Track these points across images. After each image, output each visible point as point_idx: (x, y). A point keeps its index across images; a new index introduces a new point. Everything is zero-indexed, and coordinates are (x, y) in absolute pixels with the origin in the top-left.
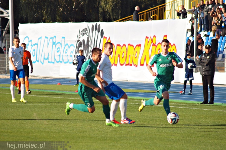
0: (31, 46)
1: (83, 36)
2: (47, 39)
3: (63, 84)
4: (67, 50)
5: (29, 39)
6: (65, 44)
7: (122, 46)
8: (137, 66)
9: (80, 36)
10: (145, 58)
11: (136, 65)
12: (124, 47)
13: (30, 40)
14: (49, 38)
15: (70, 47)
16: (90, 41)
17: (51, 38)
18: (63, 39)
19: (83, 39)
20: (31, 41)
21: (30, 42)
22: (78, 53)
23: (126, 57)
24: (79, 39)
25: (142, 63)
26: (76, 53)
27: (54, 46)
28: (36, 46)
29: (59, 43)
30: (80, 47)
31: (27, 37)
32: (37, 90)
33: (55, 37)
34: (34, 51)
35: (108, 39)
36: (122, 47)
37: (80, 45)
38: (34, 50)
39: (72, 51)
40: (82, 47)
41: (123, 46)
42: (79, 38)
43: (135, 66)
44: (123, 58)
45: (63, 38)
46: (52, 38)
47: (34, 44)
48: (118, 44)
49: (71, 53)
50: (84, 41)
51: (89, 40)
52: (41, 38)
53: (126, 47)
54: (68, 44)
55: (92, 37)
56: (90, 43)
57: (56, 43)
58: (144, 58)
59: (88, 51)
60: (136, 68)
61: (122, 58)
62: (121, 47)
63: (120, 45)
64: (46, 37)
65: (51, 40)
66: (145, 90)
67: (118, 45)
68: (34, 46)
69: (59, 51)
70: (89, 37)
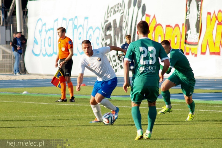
0: (45, 32)
1: (115, 15)
2: (66, 21)
3: (89, 85)
4: (91, 35)
5: (42, 21)
6: (88, 28)
7: (173, 27)
8: (196, 55)
9: (109, 15)
10: (208, 44)
11: (196, 53)
12: (177, 28)
13: (43, 24)
14: (68, 20)
15: (95, 31)
16: (125, 22)
17: (70, 20)
18: (86, 20)
19: (114, 19)
20: (45, 24)
21: (44, 27)
22: (106, 39)
23: (180, 42)
24: (107, 19)
25: (203, 51)
26: (103, 40)
27: (75, 30)
28: (52, 31)
29: (81, 26)
30: (109, 31)
31: (40, 19)
32: (49, 96)
33: (76, 17)
34: (49, 40)
35: (152, 17)
36: (174, 29)
37: (108, 28)
38: (50, 38)
39: (97, 37)
40: (111, 30)
41: (175, 27)
42: (108, 17)
43: (194, 55)
44: (176, 44)
45: (86, 18)
46: (72, 19)
47: (49, 29)
48: (168, 24)
49: (97, 40)
50: (115, 21)
51: (124, 20)
52: (57, 20)
53: (179, 28)
54: (93, 27)
55: (128, 15)
56: (124, 25)
57: (78, 27)
58: (206, 44)
59: (122, 36)
60: (196, 58)
61: (174, 44)
62: (171, 29)
63: (171, 25)
64: (64, 19)
65: (71, 22)
66: (205, 90)
67: (168, 26)
68: (49, 32)
69: (81, 38)
70: (123, 15)
